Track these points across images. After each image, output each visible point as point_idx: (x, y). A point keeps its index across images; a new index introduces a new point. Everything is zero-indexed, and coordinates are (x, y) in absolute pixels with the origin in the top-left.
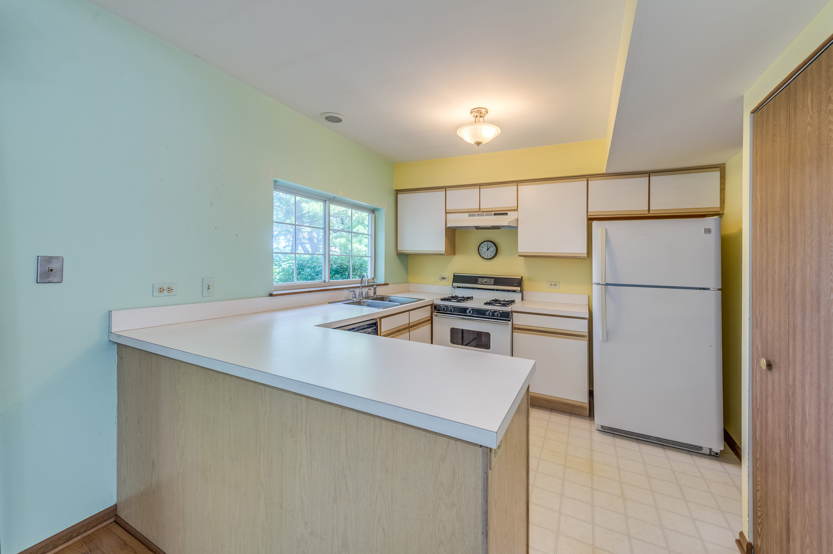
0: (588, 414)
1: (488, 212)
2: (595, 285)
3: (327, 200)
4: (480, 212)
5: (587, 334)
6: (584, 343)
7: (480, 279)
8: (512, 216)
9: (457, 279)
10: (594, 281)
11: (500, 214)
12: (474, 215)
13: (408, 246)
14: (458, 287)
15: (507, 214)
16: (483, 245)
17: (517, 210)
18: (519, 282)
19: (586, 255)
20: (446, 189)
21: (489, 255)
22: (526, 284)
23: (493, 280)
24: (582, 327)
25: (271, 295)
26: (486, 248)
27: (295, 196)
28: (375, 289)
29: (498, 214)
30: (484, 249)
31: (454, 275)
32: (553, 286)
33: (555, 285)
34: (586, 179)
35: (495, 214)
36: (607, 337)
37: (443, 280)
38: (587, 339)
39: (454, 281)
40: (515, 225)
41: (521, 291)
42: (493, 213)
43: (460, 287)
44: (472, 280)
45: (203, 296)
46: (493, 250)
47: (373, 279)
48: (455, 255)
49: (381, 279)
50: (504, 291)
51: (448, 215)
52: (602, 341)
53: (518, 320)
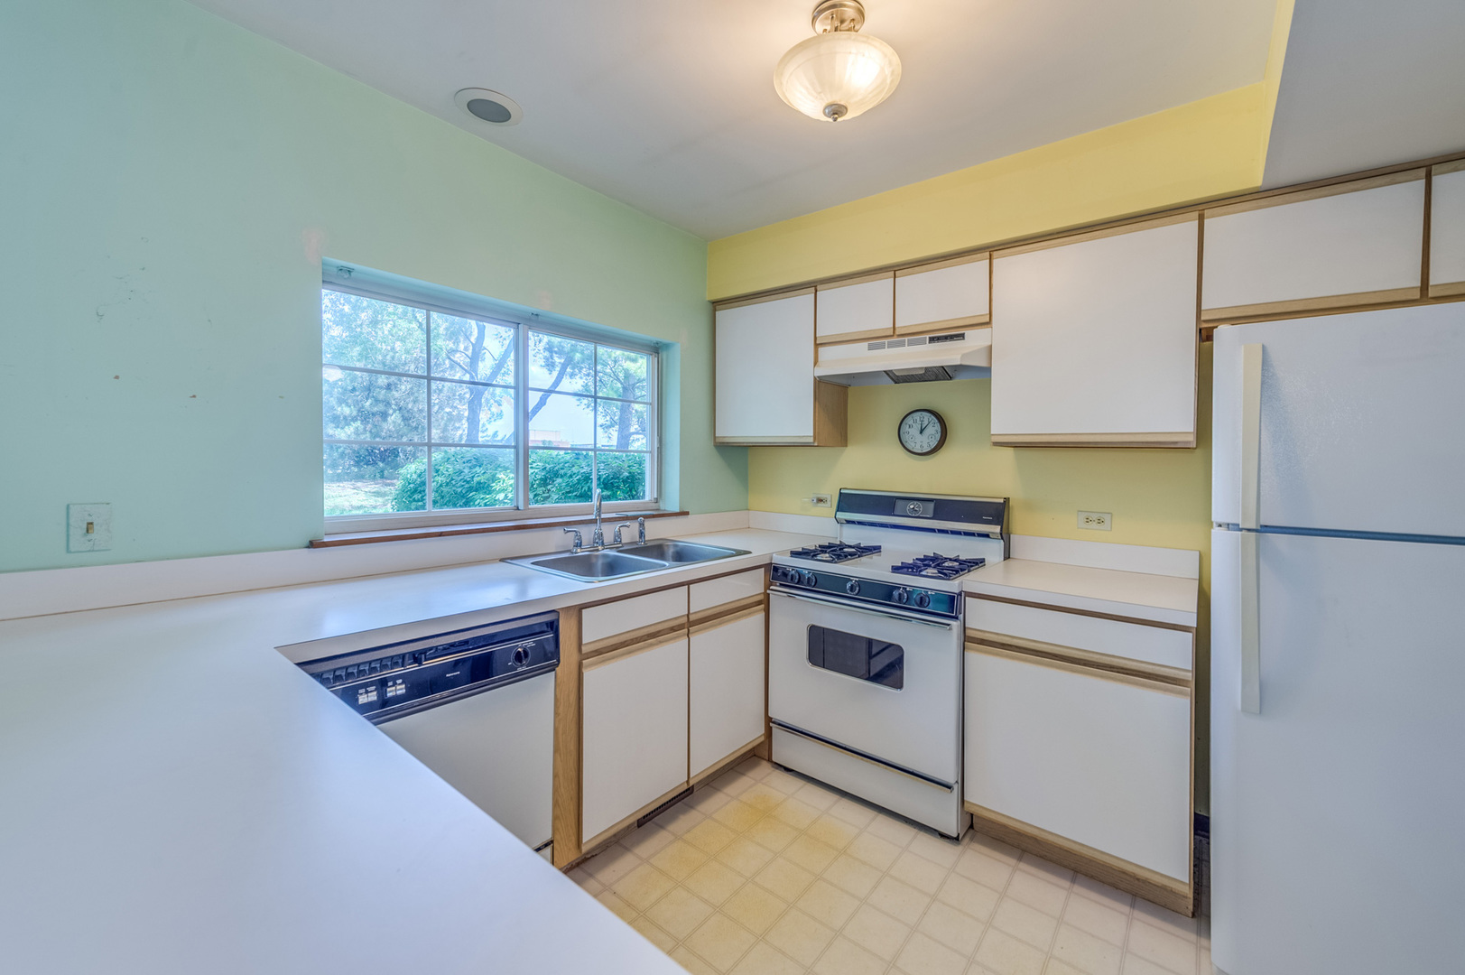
0: (1191, 907)
1: (913, 336)
2: (1222, 531)
3: (525, 321)
4: (895, 336)
5: (1190, 676)
6: (1180, 705)
7: (899, 503)
8: (975, 341)
9: (849, 502)
10: (1216, 517)
11: (946, 338)
12: (882, 346)
13: (741, 425)
14: (848, 522)
15: (962, 336)
16: (909, 420)
17: (989, 323)
18: (995, 514)
19: (1192, 438)
20: (816, 287)
21: (925, 446)
22: (1017, 518)
23: (932, 505)
24: (1176, 654)
25: (313, 544)
26: (917, 427)
27: (428, 311)
28: (642, 525)
29: (939, 339)
30: (912, 432)
31: (840, 493)
32: (1094, 525)
33: (1100, 521)
34: (1196, 214)
35: (932, 340)
36: (1263, 698)
37: (821, 504)
38: (1190, 689)
39: (839, 509)
40: (983, 363)
41: (1005, 537)
42: (927, 336)
43: (853, 522)
44: (883, 504)
45: (68, 551)
46: (934, 432)
47: (657, 501)
48: (846, 446)
49: (672, 504)
50: (958, 533)
51: (821, 350)
52: (1244, 710)
53: (980, 617)
